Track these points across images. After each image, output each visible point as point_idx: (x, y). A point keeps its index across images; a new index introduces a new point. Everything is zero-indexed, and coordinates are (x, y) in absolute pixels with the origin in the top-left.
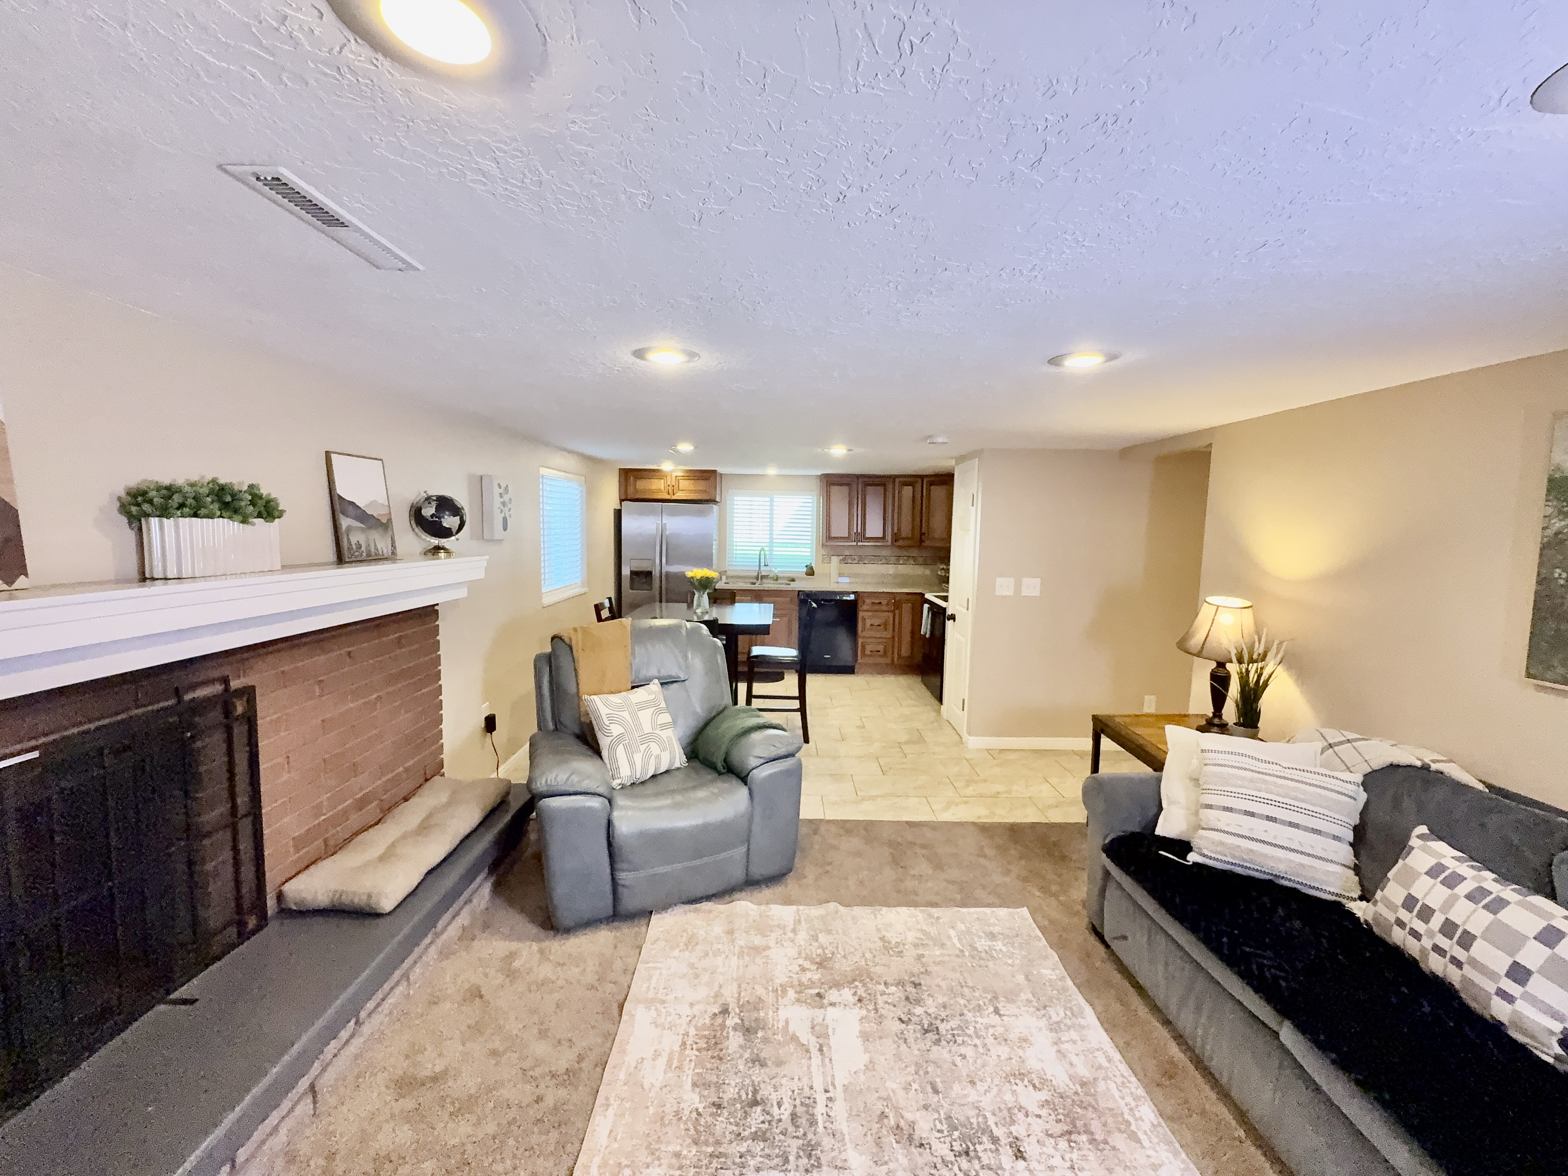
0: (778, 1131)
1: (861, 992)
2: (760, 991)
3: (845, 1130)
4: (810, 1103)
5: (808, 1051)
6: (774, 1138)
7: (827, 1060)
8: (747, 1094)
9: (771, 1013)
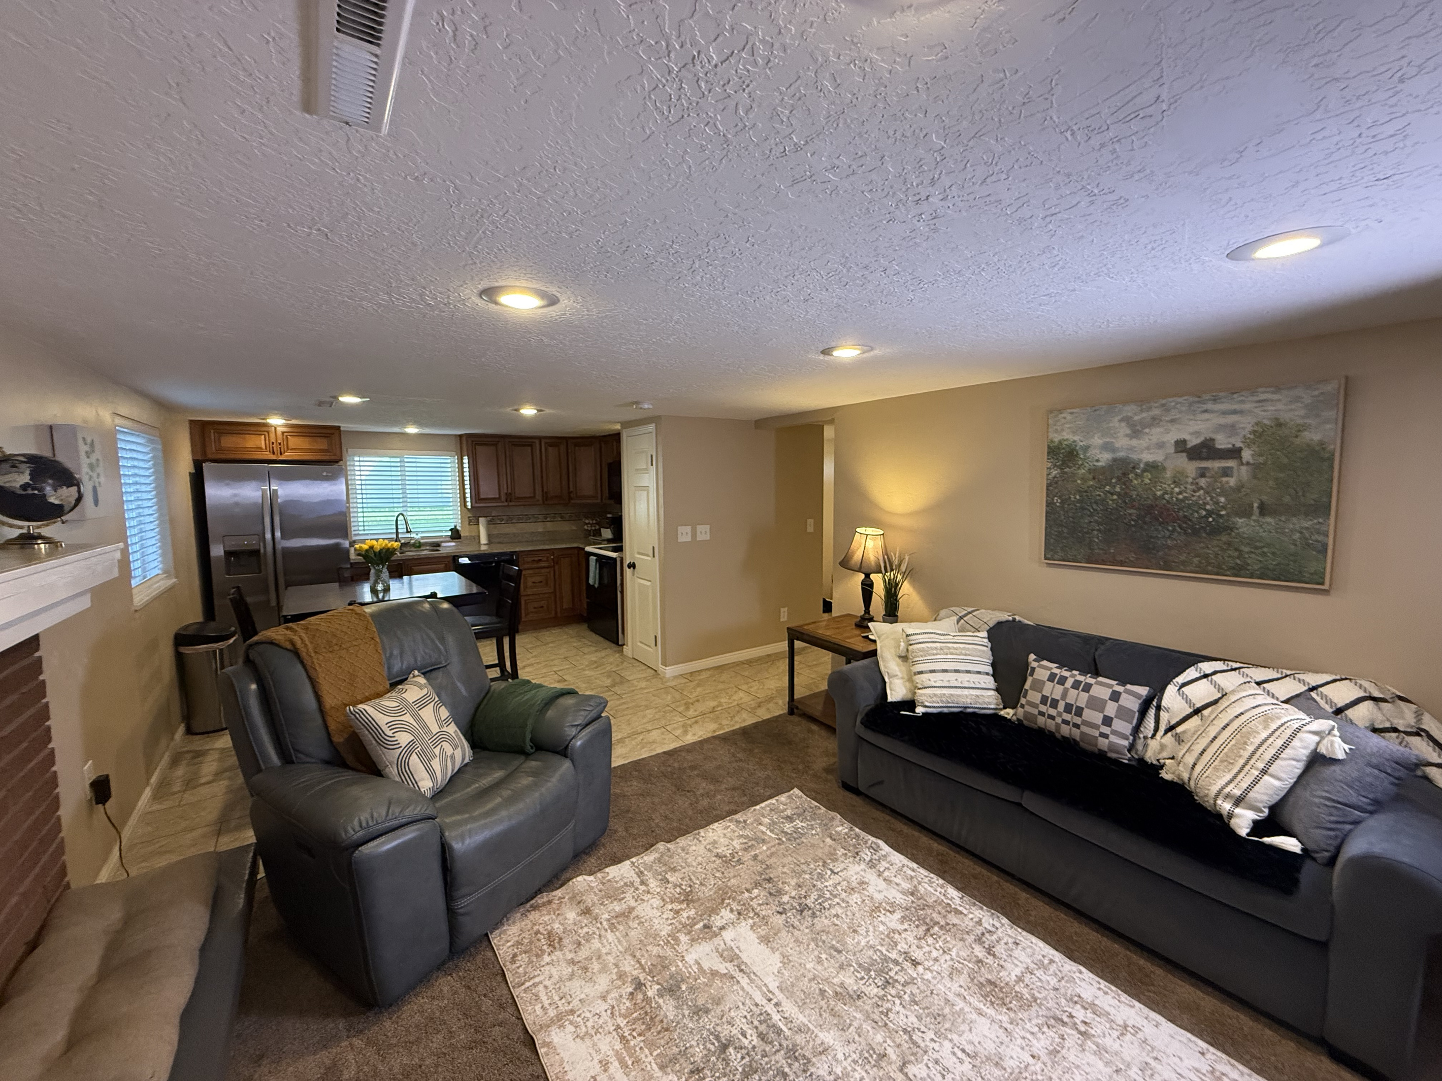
0: (759, 1057)
1: (735, 906)
2: (655, 950)
3: (805, 1021)
4: (765, 1018)
5: (733, 977)
6: (761, 1064)
7: (752, 975)
8: (713, 1044)
9: (680, 964)
